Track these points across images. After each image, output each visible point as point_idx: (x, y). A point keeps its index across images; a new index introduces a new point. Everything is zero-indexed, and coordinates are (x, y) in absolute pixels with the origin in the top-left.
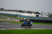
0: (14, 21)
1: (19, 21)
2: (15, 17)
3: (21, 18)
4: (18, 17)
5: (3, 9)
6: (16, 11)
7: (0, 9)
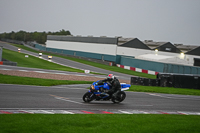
2: (114, 65)
3: (137, 70)
4: (126, 67)
5: (68, 33)
6: (116, 41)
7: (57, 33)
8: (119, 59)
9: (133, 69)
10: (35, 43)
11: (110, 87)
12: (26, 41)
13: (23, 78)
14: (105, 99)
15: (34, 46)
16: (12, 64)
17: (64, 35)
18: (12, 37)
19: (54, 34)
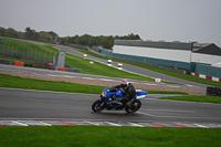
0: (184, 89)
1: (201, 89)
2: (188, 73)
3: (214, 79)
4: (201, 76)
5: (137, 37)
6: (190, 47)
7: (125, 38)
8: (193, 67)
9: (209, 78)
10: (101, 48)
11: (124, 94)
12: (91, 46)
13: (87, 87)
14: (117, 109)
15: (100, 51)
16: (76, 71)
17: (133, 39)
18: (76, 41)
19: (122, 38)
